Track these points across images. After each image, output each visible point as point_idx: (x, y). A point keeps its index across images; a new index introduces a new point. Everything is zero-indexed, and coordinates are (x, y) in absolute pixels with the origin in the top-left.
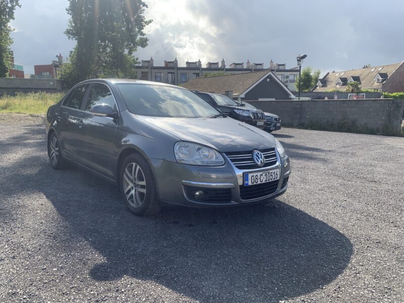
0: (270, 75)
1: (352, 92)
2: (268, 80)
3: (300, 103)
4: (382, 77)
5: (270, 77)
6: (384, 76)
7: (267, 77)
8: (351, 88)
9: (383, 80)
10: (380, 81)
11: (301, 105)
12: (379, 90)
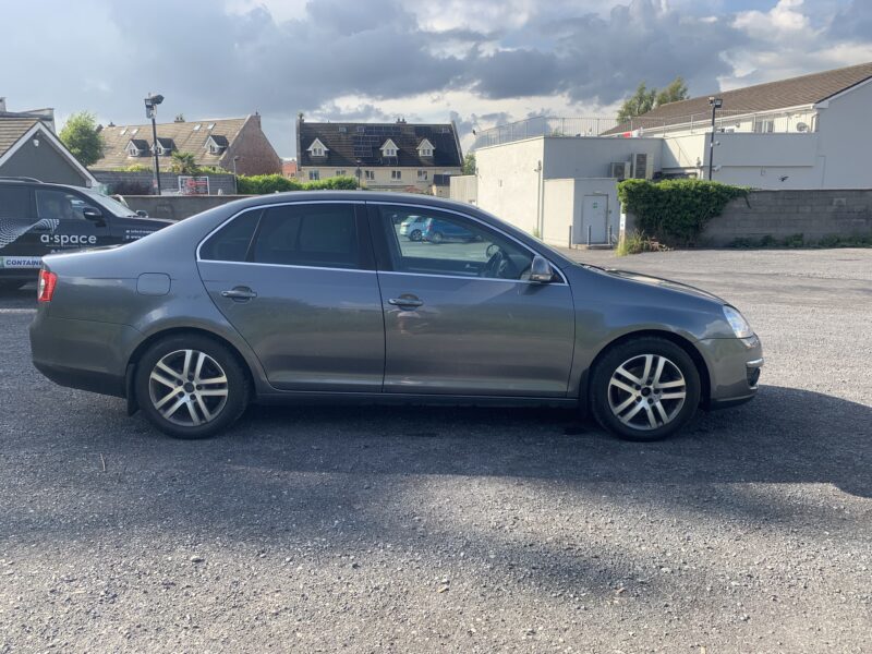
0: (40, 130)
1: (184, 172)
2: (36, 142)
3: (167, 202)
4: (218, 144)
5: (39, 135)
6: (221, 140)
7: (34, 137)
8: (180, 165)
9: (221, 151)
10: (216, 151)
11: (172, 207)
12: (217, 168)
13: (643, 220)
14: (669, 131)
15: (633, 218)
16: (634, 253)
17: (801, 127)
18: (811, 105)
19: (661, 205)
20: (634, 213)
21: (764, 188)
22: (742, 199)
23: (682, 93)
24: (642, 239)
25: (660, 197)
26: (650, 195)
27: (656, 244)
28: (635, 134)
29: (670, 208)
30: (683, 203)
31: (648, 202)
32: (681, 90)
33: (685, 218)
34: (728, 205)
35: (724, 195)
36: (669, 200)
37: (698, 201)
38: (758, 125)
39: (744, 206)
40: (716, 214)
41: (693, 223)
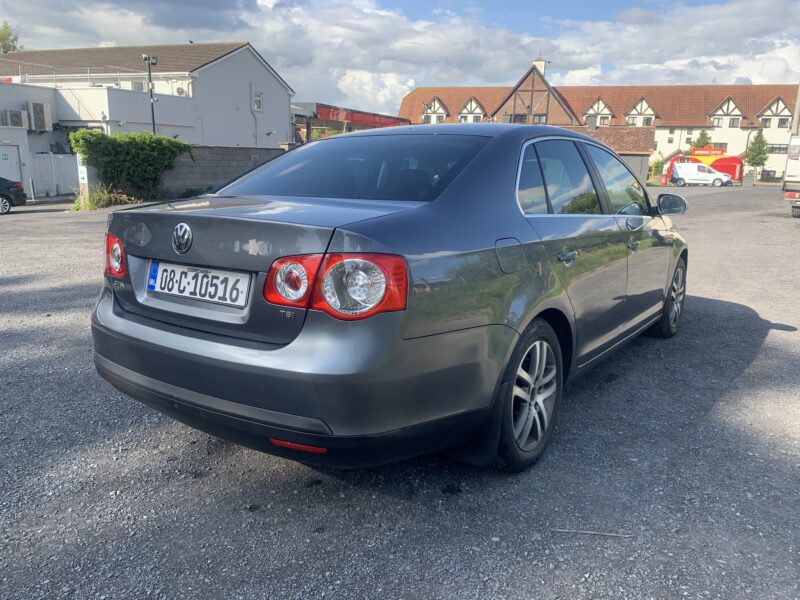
13: (105, 173)
14: (61, 80)
15: (95, 170)
16: (103, 207)
17: (180, 91)
18: (187, 73)
19: (122, 158)
20: (95, 166)
21: (202, 145)
22: (186, 154)
23: (13, 41)
24: (109, 193)
25: (119, 149)
26: (110, 146)
27: (124, 197)
28: (16, 80)
29: (130, 161)
30: (141, 156)
31: (107, 155)
32: (11, 38)
33: (145, 171)
34: (177, 159)
35: (174, 149)
36: (127, 153)
37: (155, 154)
38: (138, 85)
39: (190, 160)
40: (170, 167)
41: (153, 176)
